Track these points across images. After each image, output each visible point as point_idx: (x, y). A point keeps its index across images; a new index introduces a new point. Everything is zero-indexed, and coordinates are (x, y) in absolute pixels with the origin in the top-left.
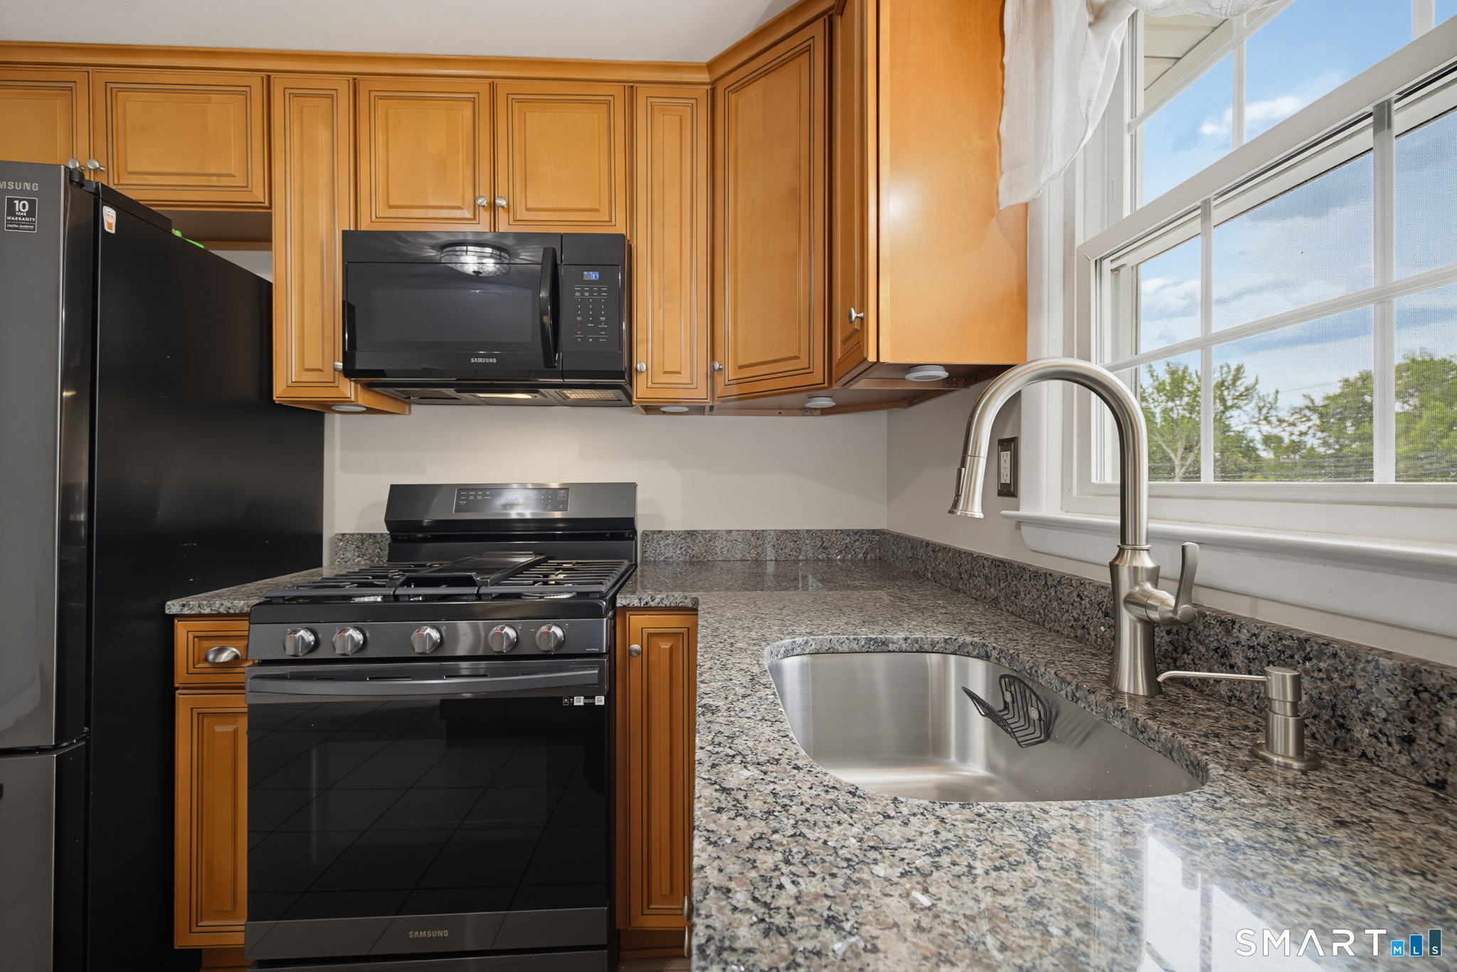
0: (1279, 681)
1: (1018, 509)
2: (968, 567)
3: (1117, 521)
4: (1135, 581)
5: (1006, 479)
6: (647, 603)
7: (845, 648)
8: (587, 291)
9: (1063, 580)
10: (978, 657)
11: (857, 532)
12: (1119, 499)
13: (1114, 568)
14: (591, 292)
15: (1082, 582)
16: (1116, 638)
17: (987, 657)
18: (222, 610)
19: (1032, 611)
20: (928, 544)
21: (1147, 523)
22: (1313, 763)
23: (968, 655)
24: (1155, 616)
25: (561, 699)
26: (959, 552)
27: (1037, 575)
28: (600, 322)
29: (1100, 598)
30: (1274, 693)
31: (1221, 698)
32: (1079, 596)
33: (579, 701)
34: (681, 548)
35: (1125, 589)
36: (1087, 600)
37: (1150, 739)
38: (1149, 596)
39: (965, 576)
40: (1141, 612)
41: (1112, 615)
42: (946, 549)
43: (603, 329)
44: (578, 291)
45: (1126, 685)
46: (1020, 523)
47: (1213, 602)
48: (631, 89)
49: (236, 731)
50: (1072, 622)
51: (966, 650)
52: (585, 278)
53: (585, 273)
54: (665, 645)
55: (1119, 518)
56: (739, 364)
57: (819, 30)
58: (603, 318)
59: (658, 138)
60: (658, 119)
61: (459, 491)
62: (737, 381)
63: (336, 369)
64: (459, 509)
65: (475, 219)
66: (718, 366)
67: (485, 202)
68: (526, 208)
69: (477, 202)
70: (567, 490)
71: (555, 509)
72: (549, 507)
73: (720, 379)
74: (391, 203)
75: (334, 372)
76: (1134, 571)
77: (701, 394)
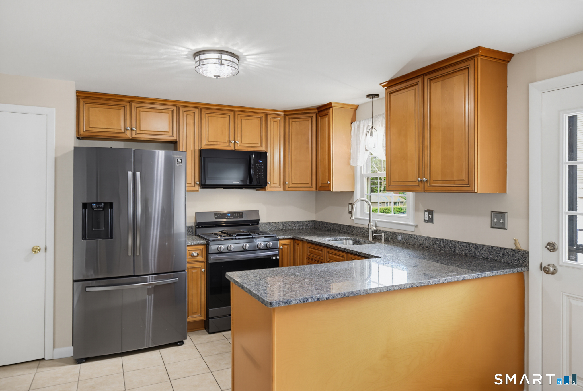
0: (383, 234)
2: (343, 227)
3: (369, 219)
4: (371, 226)
5: (350, 210)
7: (331, 240)
9: (361, 228)
10: (350, 240)
11: (309, 221)
12: (369, 215)
13: (369, 225)
14: (260, 165)
16: (369, 235)
17: (351, 240)
18: (196, 244)
19: (356, 233)
20: (331, 223)
21: (372, 219)
22: (385, 242)
23: (349, 240)
24: (373, 230)
25: (271, 258)
26: (340, 225)
27: (357, 227)
28: (262, 173)
30: (383, 236)
33: (274, 258)
35: (370, 227)
38: (372, 228)
39: (342, 229)
40: (371, 230)
41: (368, 232)
42: (336, 224)
43: (263, 175)
44: (257, 165)
45: (370, 239)
47: (379, 229)
48: (266, 115)
49: (197, 272)
52: (259, 162)
54: (286, 247)
56: (293, 183)
57: (314, 116)
58: (263, 172)
59: (272, 127)
60: (272, 122)
61: (215, 213)
62: (292, 187)
63: (196, 184)
64: (216, 218)
65: (229, 145)
66: (287, 183)
67: (234, 142)
68: (242, 143)
69: (231, 141)
70: (242, 212)
71: (240, 218)
72: (239, 217)
73: (287, 186)
74: (209, 141)
75: (195, 184)
76: (371, 225)
77: (282, 189)
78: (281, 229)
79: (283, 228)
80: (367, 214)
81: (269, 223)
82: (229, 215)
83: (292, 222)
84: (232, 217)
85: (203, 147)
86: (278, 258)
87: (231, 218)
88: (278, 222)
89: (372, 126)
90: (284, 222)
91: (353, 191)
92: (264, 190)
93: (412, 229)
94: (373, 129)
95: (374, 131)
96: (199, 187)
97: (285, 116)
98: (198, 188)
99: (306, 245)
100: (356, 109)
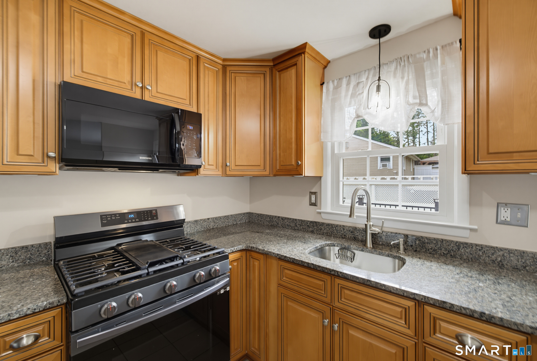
0: (401, 241)
1: (321, 209)
3: (366, 215)
4: (370, 227)
5: (313, 202)
6: (233, 251)
8: (189, 133)
15: (344, 226)
19: (327, 233)
24: (374, 233)
25: (217, 293)
29: (349, 229)
31: (380, 245)
32: (343, 229)
33: (222, 291)
34: (193, 227)
35: (368, 228)
36: (346, 230)
37: (383, 254)
38: (373, 229)
40: (371, 232)
43: (194, 149)
44: (186, 133)
45: (368, 246)
46: (320, 213)
48: (198, 57)
50: (341, 234)
51: (329, 245)
52: (188, 128)
53: (188, 126)
55: (350, 212)
56: (236, 164)
57: (268, 70)
58: (194, 145)
59: (207, 79)
60: (207, 72)
61: (101, 216)
62: (234, 170)
63: (48, 157)
64: (103, 225)
65: (132, 89)
66: (228, 164)
67: (141, 85)
68: (157, 92)
69: (136, 84)
70: (156, 210)
71: (153, 219)
72: (150, 219)
73: (228, 169)
74: (84, 70)
75: (46, 158)
76: (370, 225)
77: (220, 173)
78: (212, 227)
79: (215, 226)
80: (346, 207)
81: (196, 221)
82: (132, 216)
83: (226, 216)
84: (137, 220)
85: (67, 79)
86: (228, 289)
87: (135, 222)
88: (209, 219)
89: (379, 77)
90: (216, 218)
91: (320, 177)
92: (194, 174)
93: (466, 234)
94: (381, 81)
95: (382, 84)
96: (57, 165)
97: (224, 67)
98: (53, 166)
99: (274, 263)
100: (325, 67)
